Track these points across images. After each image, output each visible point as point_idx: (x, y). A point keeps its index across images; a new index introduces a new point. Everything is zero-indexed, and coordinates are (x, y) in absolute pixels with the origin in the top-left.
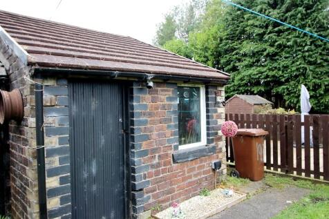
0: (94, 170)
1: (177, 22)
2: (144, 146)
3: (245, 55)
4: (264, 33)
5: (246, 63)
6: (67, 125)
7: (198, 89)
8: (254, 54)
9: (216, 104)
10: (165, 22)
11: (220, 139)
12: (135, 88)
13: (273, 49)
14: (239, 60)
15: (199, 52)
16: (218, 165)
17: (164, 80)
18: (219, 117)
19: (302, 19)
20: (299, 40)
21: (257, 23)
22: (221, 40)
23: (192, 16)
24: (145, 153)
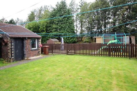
0: (18, 51)
1: (35, 14)
2: (26, 48)
3: (54, 28)
4: (58, 23)
5: (54, 30)
6: (14, 45)
7: (36, 39)
8: (56, 28)
9: (39, 42)
10: (31, 13)
11: (40, 48)
12: (24, 39)
13: (60, 27)
14: (52, 29)
15: (42, 26)
16: (39, 52)
17: (29, 38)
18: (40, 44)
19: (67, 21)
20: (66, 26)
21: (57, 20)
22: (48, 23)
23: (40, 13)
24: (26, 49)
